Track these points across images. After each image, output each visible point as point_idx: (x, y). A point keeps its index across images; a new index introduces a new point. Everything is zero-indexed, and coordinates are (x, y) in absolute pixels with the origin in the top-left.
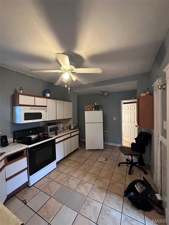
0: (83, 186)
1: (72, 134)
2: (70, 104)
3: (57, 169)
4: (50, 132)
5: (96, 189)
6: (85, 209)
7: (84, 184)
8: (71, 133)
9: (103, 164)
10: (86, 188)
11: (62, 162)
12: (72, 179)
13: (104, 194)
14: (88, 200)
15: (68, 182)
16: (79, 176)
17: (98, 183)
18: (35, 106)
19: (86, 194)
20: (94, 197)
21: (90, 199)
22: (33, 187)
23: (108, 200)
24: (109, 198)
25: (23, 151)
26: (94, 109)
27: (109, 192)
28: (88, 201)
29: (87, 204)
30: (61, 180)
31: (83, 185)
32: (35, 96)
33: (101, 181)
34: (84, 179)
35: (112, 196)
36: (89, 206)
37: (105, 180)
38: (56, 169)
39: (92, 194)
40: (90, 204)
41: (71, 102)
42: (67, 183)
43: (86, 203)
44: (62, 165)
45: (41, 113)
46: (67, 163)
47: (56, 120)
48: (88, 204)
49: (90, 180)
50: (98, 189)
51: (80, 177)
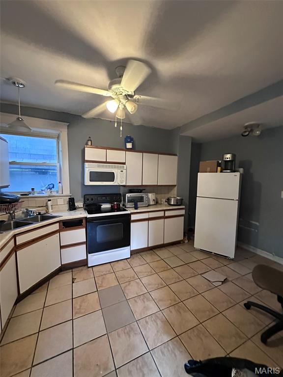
0: (144, 302)
1: (168, 214)
2: (174, 160)
3: (130, 261)
4: (128, 202)
5: (158, 320)
6: (119, 336)
7: (147, 299)
8: (165, 211)
9: (210, 286)
10: (144, 307)
11: (142, 253)
12: (137, 283)
13: (166, 338)
14: (132, 326)
15: (129, 284)
16: (149, 285)
17: (171, 312)
18: (106, 162)
19: (137, 317)
20: (145, 329)
21: (137, 328)
22: (91, 269)
23: (163, 353)
24: (168, 350)
25: (82, 220)
26: (219, 168)
27: (177, 341)
28: (132, 329)
29: (126, 331)
30: (123, 278)
31: (145, 300)
32: (106, 148)
33: (180, 313)
34: (152, 294)
35: (177, 353)
36: (128, 336)
37: (189, 316)
38: (128, 260)
39: (147, 322)
40: (131, 335)
41: (175, 155)
42: (126, 286)
43: (128, 329)
44: (140, 257)
45: (114, 173)
46: (148, 258)
47: (142, 186)
48: (127, 333)
49: (161, 300)
50: (162, 322)
51: (151, 286)
